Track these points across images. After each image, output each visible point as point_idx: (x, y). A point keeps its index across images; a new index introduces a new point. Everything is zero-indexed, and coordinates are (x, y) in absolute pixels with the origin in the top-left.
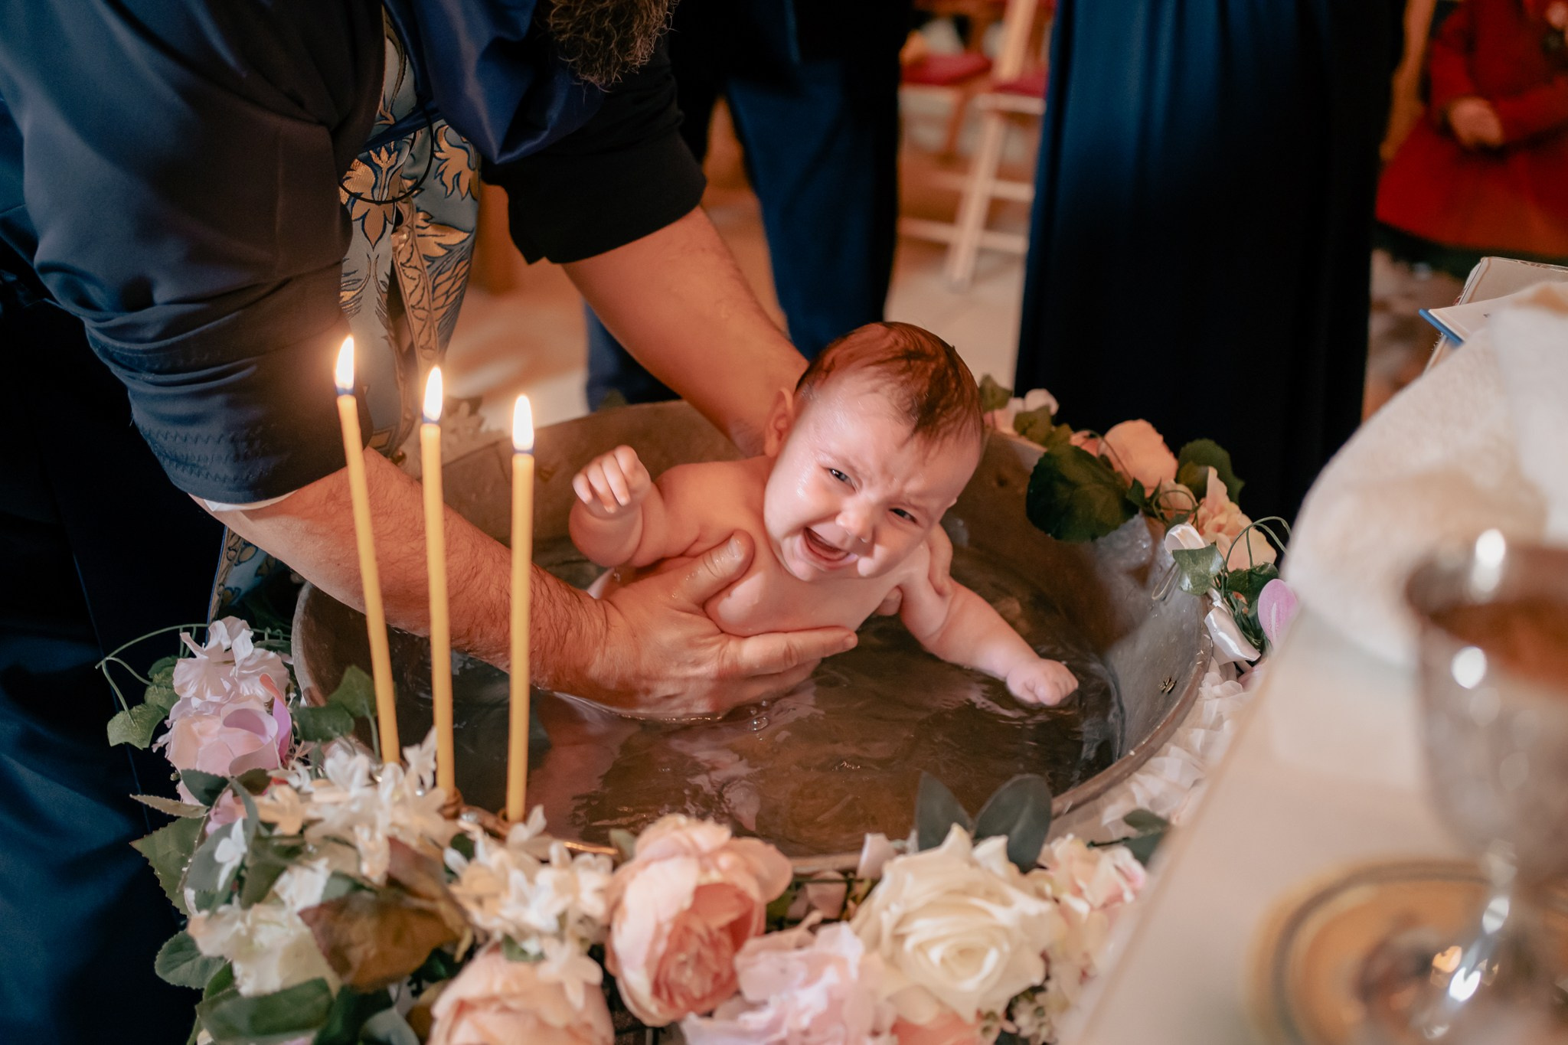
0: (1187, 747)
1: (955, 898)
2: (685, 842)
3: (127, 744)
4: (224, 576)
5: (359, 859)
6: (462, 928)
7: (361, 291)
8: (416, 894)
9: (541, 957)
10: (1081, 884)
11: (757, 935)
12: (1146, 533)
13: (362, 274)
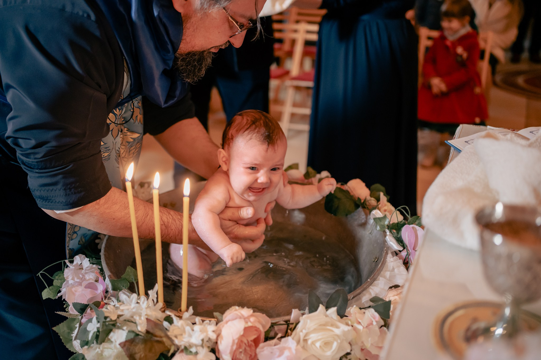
0: (385, 277)
1: (322, 327)
2: (239, 314)
3: (49, 298)
4: (68, 244)
5: (137, 326)
6: (171, 346)
7: (110, 153)
8: (156, 336)
9: (196, 353)
10: (360, 321)
11: (262, 342)
12: (363, 213)
13: (111, 148)
